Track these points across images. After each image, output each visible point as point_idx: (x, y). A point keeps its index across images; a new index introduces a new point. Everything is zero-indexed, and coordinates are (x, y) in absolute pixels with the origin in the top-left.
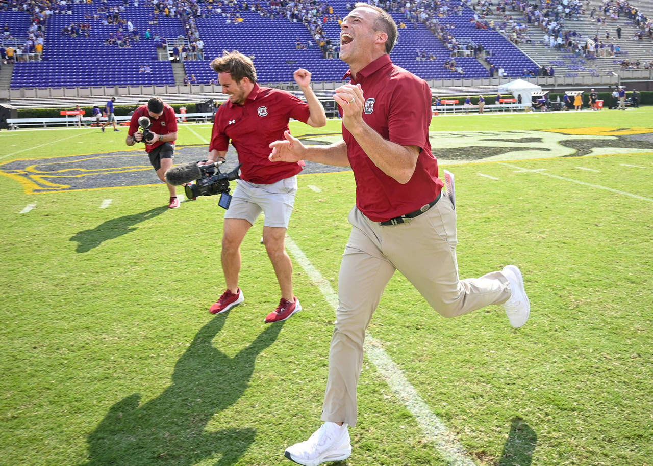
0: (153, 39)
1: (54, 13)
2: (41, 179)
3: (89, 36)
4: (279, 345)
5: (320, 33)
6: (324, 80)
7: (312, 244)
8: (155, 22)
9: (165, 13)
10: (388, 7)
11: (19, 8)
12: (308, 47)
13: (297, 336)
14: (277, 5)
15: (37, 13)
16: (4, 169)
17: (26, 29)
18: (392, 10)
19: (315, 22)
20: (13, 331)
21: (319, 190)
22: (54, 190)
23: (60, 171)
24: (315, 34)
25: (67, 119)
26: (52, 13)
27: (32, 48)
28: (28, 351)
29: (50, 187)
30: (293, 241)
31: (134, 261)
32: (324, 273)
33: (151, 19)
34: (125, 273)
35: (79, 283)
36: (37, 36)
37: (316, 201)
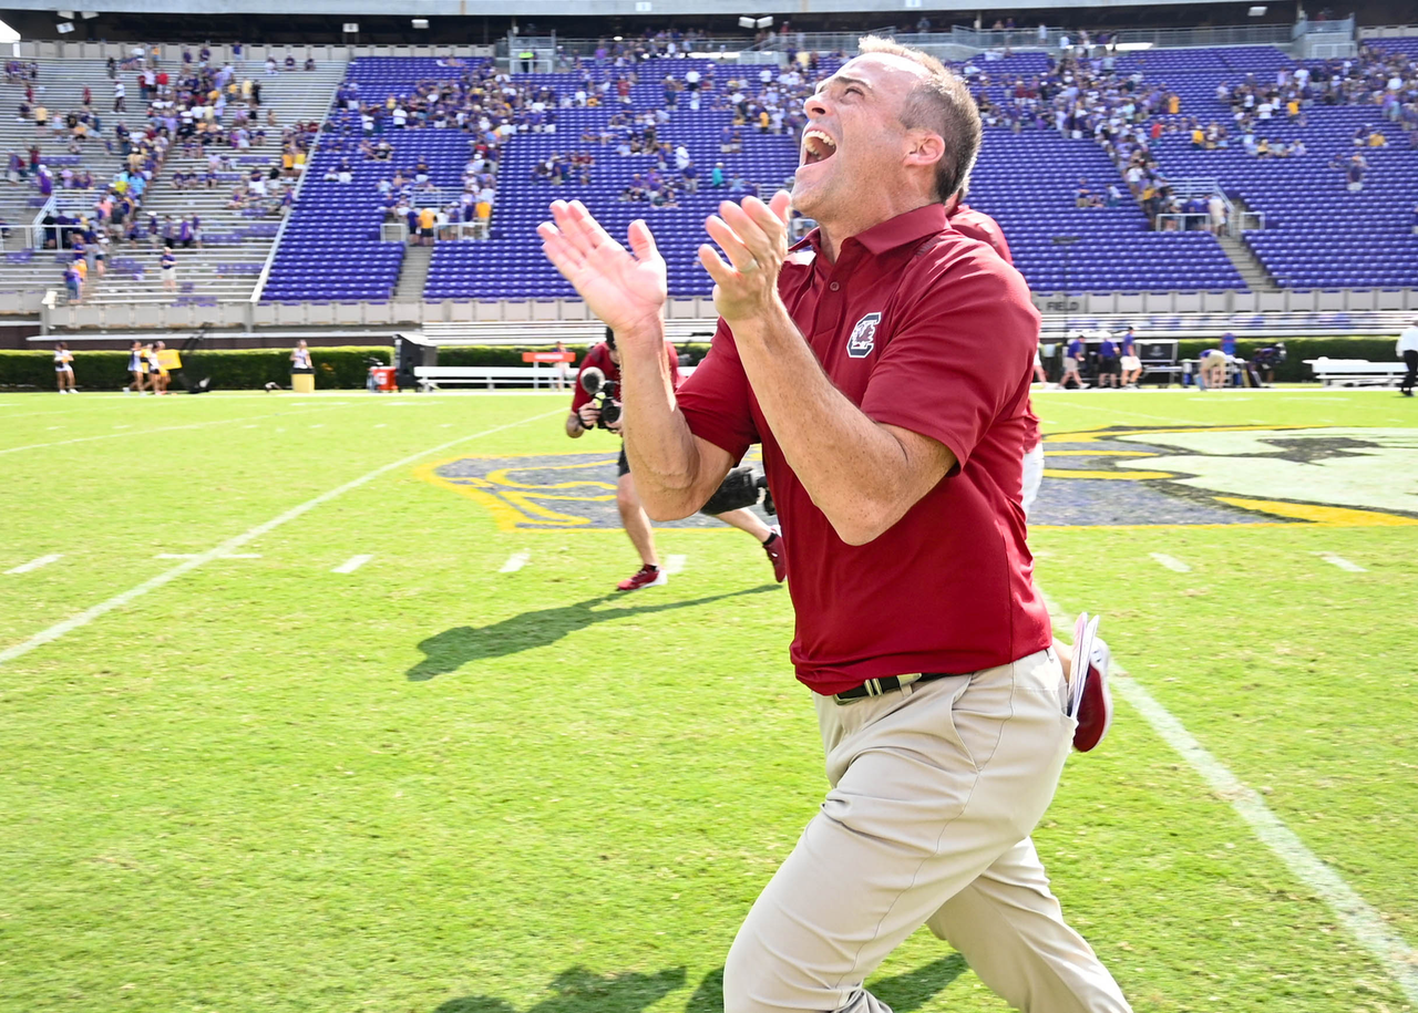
0: (728, 187)
1: (518, 131)
2: (527, 502)
3: (589, 182)
4: (1158, 928)
5: (1143, 165)
6: (1174, 287)
7: (1192, 698)
8: (735, 147)
9: (758, 125)
10: (1335, 90)
11: (448, 122)
12: (1110, 201)
13: (1200, 915)
14: (1030, 95)
15: (484, 133)
16: (444, 475)
17: (461, 170)
18: (1347, 99)
19: (1129, 138)
20: (552, 816)
21: (1183, 568)
22: (558, 526)
23: (559, 486)
24: (1129, 169)
25: (536, 372)
26: (514, 132)
27: (470, 213)
28: (591, 862)
29: (547, 519)
30: (1141, 689)
31: (768, 697)
32: (1242, 773)
33: (726, 138)
34: (754, 721)
35: (662, 732)
36: (481, 185)
37: (1181, 593)
